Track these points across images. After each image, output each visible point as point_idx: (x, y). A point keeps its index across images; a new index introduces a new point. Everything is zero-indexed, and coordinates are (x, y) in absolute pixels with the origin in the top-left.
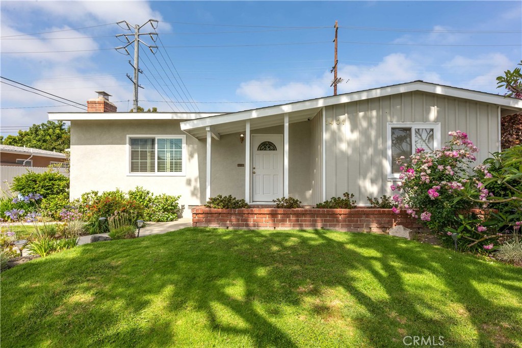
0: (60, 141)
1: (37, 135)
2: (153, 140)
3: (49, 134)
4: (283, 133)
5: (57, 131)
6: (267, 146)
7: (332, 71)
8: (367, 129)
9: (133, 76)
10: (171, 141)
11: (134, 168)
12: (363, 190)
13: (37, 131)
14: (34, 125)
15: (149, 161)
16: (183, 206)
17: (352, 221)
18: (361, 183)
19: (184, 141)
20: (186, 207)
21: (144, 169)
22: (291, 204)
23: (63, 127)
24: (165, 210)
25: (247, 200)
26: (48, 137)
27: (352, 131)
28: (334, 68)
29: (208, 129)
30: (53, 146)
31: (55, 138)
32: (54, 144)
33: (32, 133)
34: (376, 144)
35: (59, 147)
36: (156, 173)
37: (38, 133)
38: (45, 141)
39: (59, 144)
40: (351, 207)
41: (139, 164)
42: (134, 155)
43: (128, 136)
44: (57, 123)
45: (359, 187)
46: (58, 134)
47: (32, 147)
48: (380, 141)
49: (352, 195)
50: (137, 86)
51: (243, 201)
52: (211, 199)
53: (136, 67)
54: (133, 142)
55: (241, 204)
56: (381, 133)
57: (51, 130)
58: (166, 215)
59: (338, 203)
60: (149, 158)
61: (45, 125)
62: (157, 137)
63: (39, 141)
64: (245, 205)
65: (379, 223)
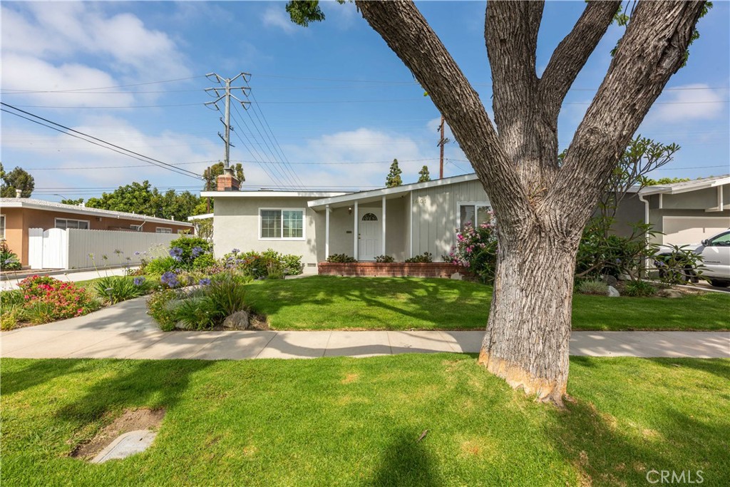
0: (148, 205)
1: (123, 198)
2: (279, 212)
3: (135, 197)
4: (382, 207)
5: (144, 194)
6: (371, 217)
7: (439, 130)
8: (442, 203)
9: (224, 135)
10: (294, 213)
11: (264, 234)
12: (439, 248)
13: (123, 193)
14: (120, 187)
15: (275, 228)
16: (303, 264)
17: (429, 271)
18: (438, 243)
19: (304, 212)
20: (306, 265)
21: (272, 235)
22: (388, 260)
23: (149, 189)
24: (292, 266)
25: (356, 258)
26: (135, 201)
27: (432, 204)
28: (441, 127)
29: (328, 206)
30: (141, 209)
31: (142, 201)
32: (142, 208)
33: (118, 196)
34: (449, 216)
35: (146, 210)
36: (282, 238)
37: (124, 195)
38: (131, 205)
39: (146, 208)
40: (428, 262)
41: (267, 231)
42: (264, 224)
43: (260, 209)
44: (142, 185)
45: (437, 247)
46: (144, 197)
47: (119, 211)
48: (451, 213)
49: (431, 254)
50: (228, 145)
51: (353, 258)
52: (330, 256)
53: (227, 124)
54: (264, 214)
55: (351, 260)
56: (453, 207)
57: (137, 193)
58: (293, 270)
59: (419, 259)
60: (275, 226)
61: (130, 187)
62: (283, 210)
63: (126, 204)
64: (354, 261)
65: (447, 272)
